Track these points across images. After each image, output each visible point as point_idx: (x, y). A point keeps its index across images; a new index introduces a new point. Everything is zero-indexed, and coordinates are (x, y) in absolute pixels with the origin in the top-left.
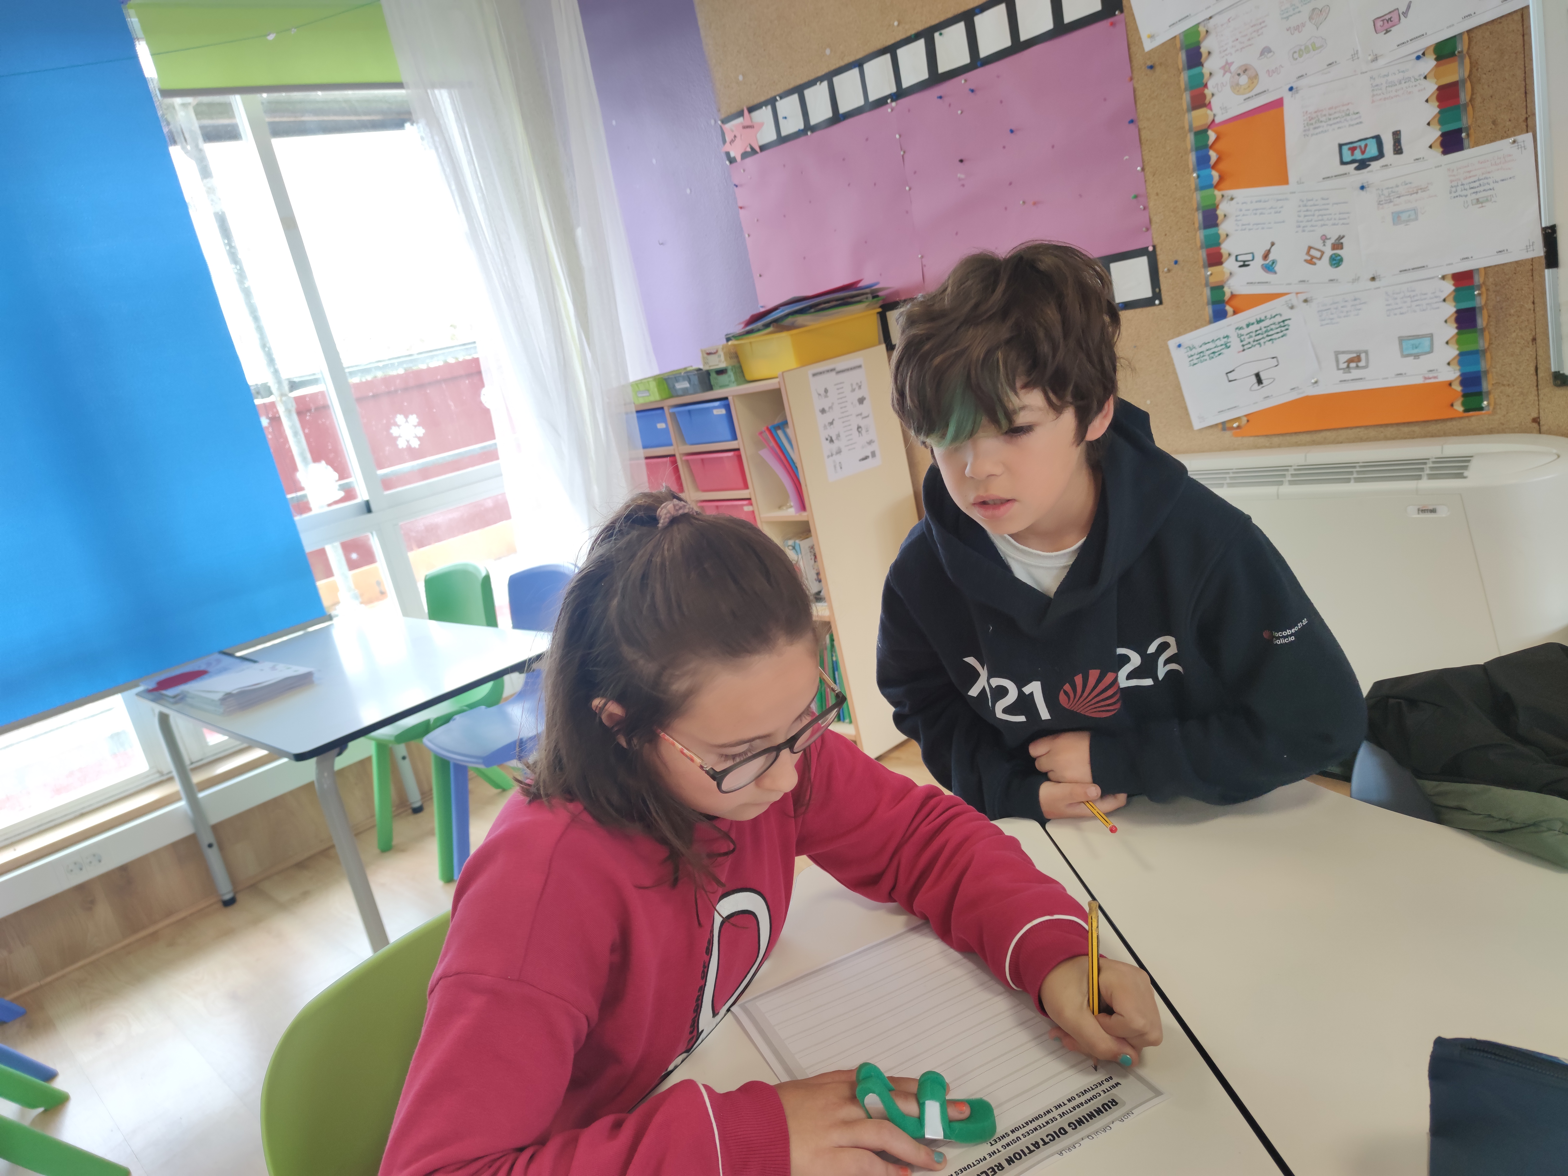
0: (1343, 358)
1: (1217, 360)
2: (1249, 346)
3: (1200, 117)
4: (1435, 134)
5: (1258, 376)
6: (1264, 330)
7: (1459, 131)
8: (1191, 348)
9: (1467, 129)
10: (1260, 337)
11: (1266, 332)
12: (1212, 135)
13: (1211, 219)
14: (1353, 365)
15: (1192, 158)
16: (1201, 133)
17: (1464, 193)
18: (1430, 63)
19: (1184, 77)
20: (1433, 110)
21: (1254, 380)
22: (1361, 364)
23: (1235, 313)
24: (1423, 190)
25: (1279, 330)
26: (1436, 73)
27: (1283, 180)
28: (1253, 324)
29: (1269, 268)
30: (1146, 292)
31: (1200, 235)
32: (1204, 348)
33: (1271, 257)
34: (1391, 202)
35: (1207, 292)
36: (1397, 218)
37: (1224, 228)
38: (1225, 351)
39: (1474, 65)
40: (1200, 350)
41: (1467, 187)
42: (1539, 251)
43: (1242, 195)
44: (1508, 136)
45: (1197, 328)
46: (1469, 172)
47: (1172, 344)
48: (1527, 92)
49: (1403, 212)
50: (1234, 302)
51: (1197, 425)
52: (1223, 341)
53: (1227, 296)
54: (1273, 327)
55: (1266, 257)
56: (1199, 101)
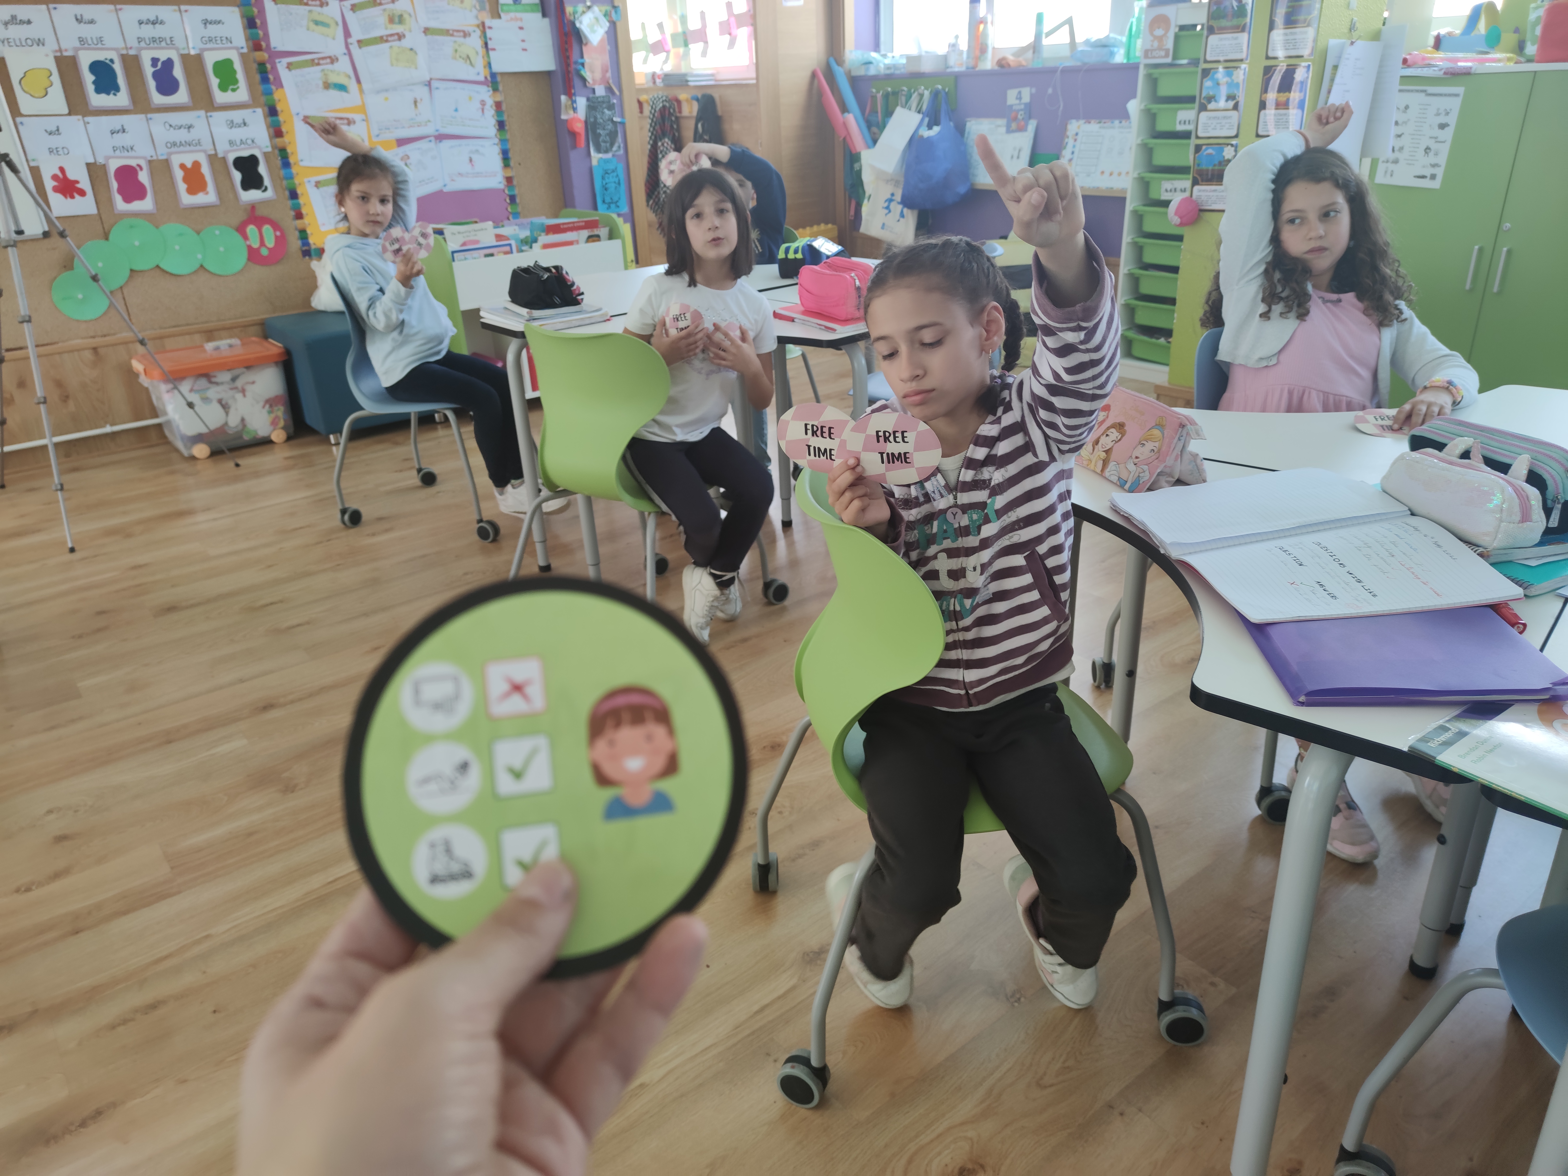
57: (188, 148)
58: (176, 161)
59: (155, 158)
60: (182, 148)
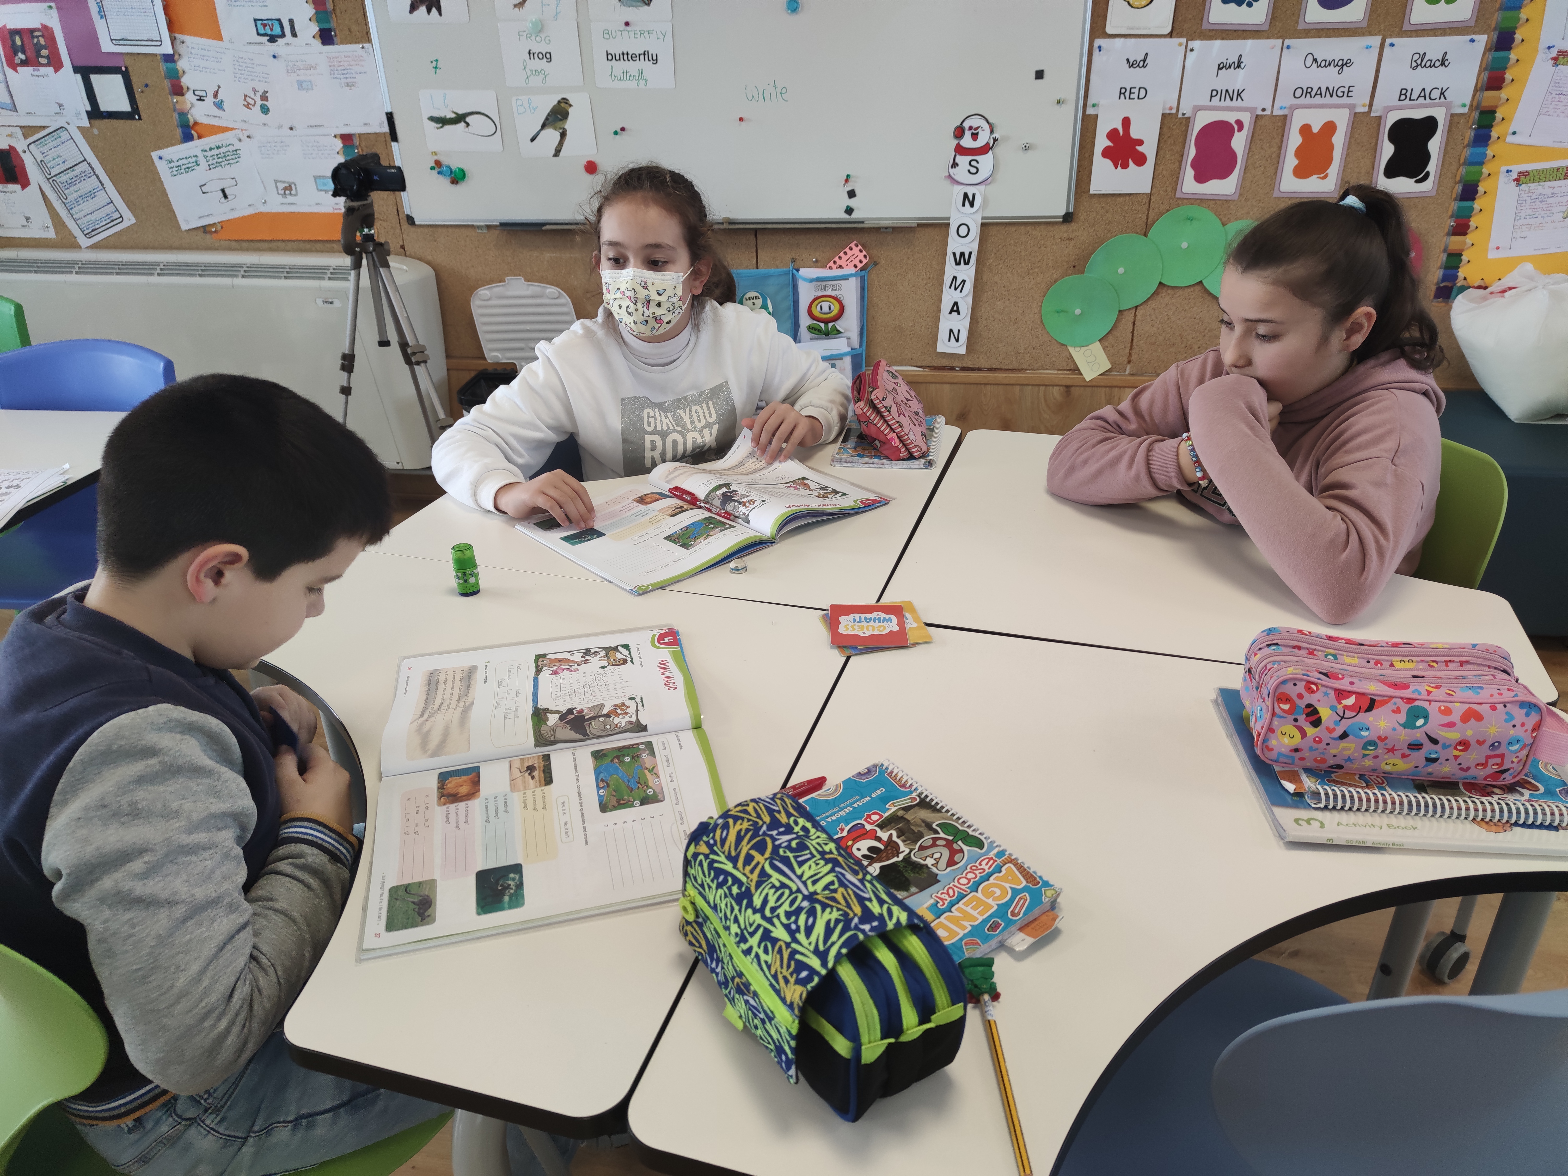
0: (281, 186)
1: (191, 174)
2: (213, 166)
4: (315, 28)
5: (223, 191)
6: (223, 155)
7: (329, 30)
8: (171, 162)
9: (335, 30)
10: (220, 160)
11: (225, 156)
14: (287, 192)
17: (339, 76)
21: (221, 195)
22: (293, 192)
23: (200, 137)
24: (315, 68)
25: (233, 157)
27: (219, 36)
28: (214, 149)
29: (219, 105)
30: (125, 106)
32: (180, 163)
33: (220, 97)
34: (295, 72)
35: (175, 115)
36: (300, 85)
37: (180, 65)
38: (196, 167)
40: (178, 164)
41: (340, 72)
42: (386, 128)
43: (190, 41)
44: (359, 43)
45: (172, 145)
46: (340, 62)
47: (155, 155)
49: (303, 82)
50: (198, 128)
51: (184, 227)
52: (194, 159)
53: (191, 122)
54: (229, 153)
55: (216, 95)
57: (1328, 100)
58: (1298, 120)
59: (1268, 112)
60: (1318, 100)
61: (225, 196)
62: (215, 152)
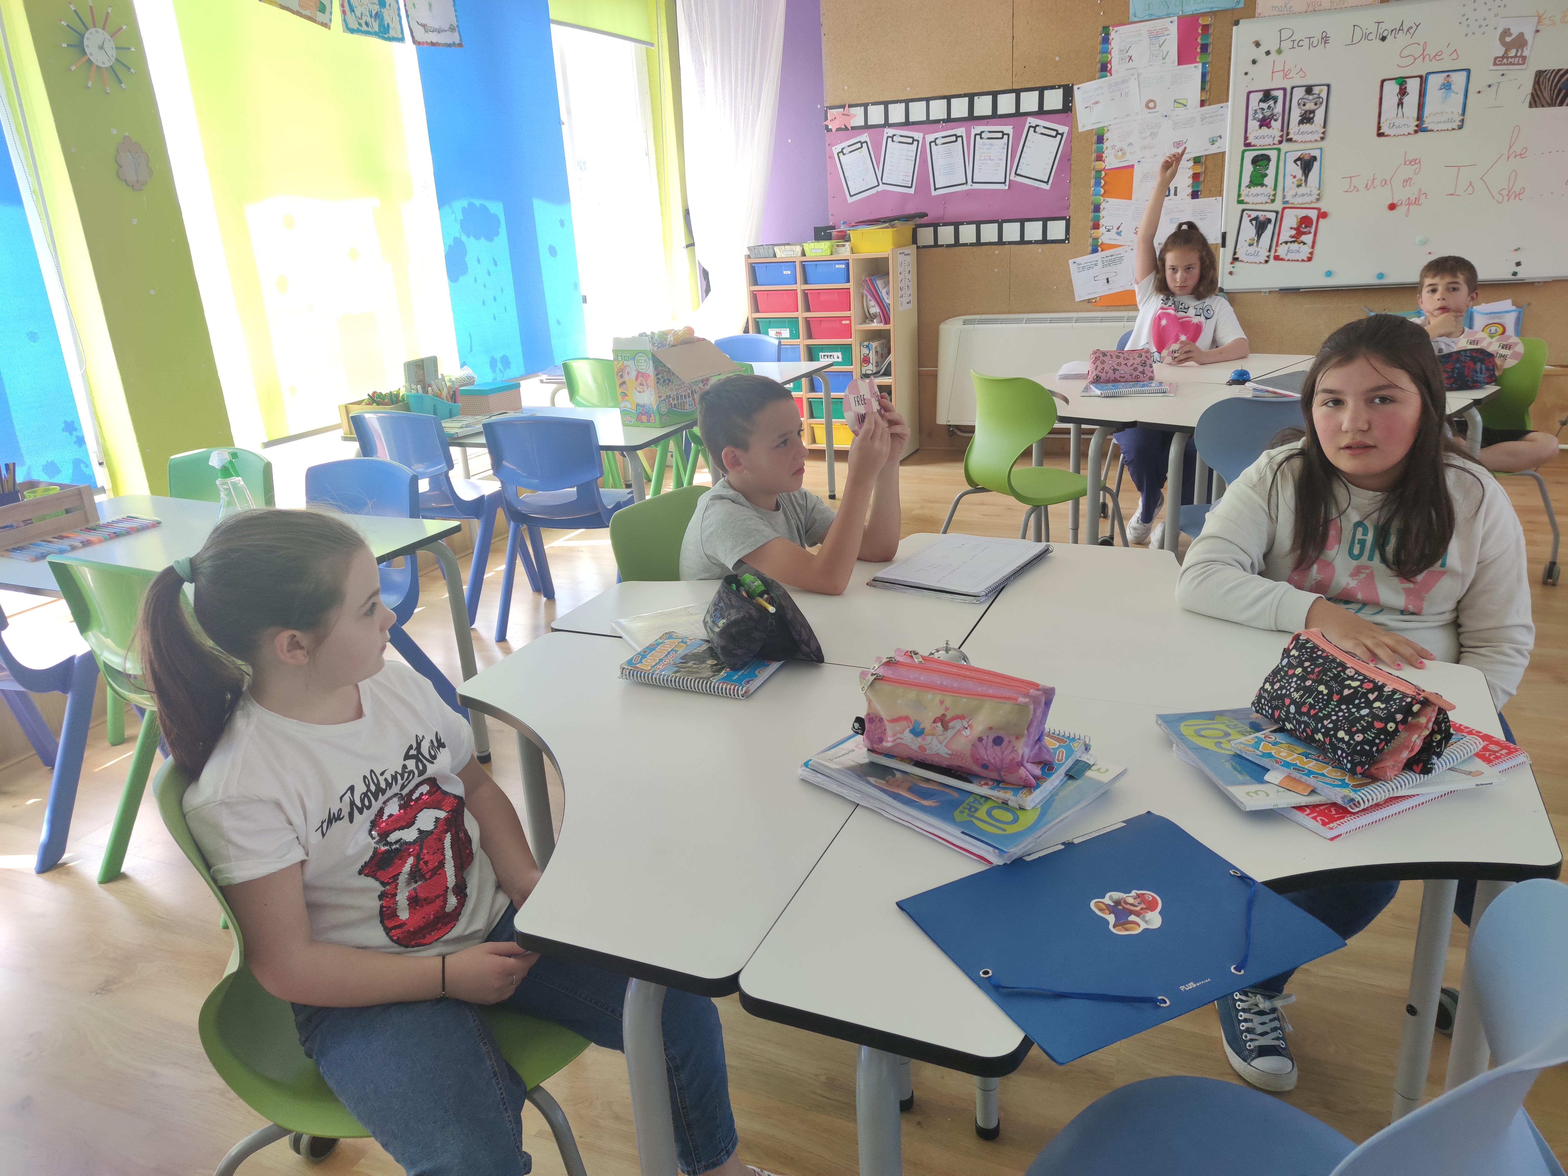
1: (1091, 270)
2: (1106, 266)
3: (1099, 165)
4: (1190, 190)
5: (1107, 279)
7: (1198, 191)
8: (1080, 264)
9: (1201, 191)
10: (1111, 262)
11: (1113, 260)
12: (1103, 173)
13: (1097, 209)
15: (1093, 182)
16: (1099, 172)
18: (1191, 163)
19: (1095, 146)
20: (1190, 181)
21: (1106, 281)
23: (1102, 251)
25: (1119, 260)
26: (1192, 168)
27: (1131, 199)
28: (1109, 256)
29: (1119, 234)
30: (1062, 236)
31: (1092, 215)
32: (1085, 265)
33: (1120, 229)
34: (1170, 214)
35: (1090, 240)
37: (1102, 214)
38: (1095, 267)
39: (1206, 168)
40: (1083, 265)
42: (1220, 241)
43: (1112, 201)
44: (1213, 198)
45: (1084, 256)
47: (1071, 262)
48: (1222, 182)
50: (1102, 246)
51: (1077, 299)
52: (1094, 263)
53: (1099, 244)
54: (1117, 259)
55: (1118, 229)
56: (1099, 158)
61: (1108, 282)
62: (1110, 258)
